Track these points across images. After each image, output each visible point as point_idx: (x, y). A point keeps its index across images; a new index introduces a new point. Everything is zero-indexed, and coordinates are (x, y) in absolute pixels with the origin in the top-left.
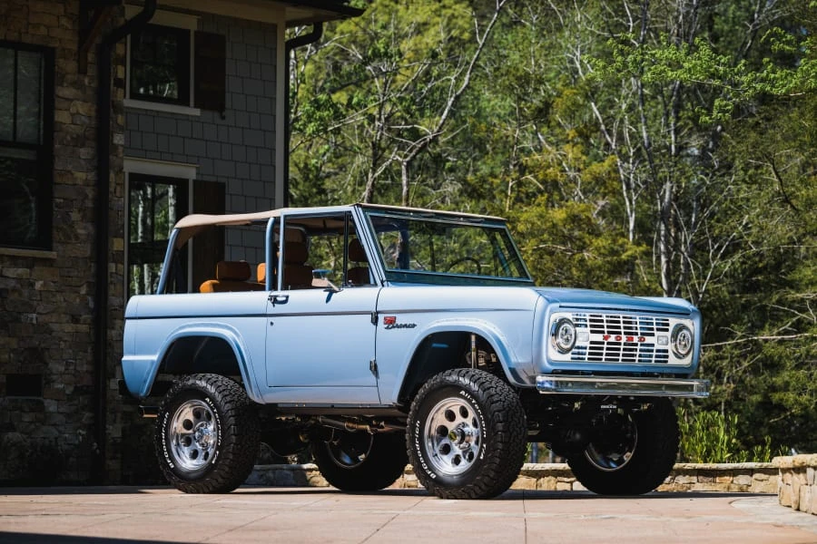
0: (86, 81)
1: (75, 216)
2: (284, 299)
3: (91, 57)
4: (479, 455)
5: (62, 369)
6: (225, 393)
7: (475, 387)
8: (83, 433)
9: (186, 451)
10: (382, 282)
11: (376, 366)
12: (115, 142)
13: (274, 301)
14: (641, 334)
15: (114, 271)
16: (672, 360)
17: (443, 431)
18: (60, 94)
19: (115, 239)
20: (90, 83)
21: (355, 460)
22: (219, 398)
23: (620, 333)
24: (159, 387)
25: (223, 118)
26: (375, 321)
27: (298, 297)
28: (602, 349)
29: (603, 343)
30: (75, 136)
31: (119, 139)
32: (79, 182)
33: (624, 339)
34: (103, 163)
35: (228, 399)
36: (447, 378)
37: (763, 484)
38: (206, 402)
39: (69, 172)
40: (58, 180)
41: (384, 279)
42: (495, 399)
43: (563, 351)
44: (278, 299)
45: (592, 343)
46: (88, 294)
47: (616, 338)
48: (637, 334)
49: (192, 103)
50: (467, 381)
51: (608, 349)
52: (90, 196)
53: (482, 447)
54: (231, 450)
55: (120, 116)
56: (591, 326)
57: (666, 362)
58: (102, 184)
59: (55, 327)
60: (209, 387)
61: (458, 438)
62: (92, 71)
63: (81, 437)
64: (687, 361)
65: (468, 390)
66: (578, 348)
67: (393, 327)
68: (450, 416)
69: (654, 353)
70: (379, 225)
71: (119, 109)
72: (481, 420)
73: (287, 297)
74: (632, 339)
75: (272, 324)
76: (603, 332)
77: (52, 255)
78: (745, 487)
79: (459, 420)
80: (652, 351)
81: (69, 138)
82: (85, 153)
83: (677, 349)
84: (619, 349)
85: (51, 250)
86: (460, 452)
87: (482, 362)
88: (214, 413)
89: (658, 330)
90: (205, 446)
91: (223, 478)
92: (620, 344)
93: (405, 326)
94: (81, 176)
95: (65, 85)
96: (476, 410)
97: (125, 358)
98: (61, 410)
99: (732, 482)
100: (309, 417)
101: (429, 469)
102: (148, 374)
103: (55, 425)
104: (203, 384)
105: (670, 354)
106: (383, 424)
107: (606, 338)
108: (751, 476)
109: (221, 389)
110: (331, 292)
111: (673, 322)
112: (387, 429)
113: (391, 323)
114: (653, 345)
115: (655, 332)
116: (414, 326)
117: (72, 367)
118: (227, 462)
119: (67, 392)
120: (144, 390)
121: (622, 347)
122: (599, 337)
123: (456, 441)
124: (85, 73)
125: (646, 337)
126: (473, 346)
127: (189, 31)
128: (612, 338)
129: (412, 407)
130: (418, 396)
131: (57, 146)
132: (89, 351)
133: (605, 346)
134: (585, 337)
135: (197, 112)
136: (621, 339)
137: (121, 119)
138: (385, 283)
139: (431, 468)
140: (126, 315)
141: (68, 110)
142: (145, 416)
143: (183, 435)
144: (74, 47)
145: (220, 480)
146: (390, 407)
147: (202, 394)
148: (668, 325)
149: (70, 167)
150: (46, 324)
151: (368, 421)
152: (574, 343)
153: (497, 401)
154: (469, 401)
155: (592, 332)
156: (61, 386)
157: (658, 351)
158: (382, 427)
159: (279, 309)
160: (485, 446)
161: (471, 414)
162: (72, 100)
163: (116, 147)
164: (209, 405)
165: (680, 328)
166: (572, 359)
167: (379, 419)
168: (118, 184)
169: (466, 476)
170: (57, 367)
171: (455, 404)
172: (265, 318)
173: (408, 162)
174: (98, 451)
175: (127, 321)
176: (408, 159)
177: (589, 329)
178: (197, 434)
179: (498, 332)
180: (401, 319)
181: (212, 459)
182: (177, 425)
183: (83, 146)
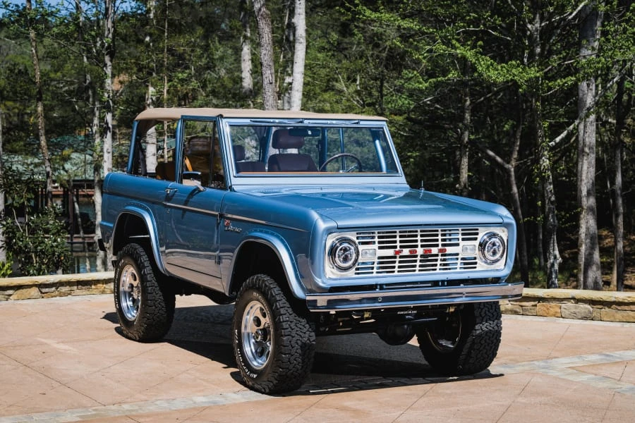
14: (443, 245)
16: (482, 267)
28: (393, 262)
29: (394, 257)
43: (343, 270)
45: (379, 258)
47: (410, 251)
48: (437, 245)
51: (401, 262)
56: (379, 242)
57: (474, 268)
66: (362, 264)
69: (459, 261)
74: (430, 251)
76: (394, 247)
80: (456, 259)
83: (485, 256)
84: (415, 261)
89: (463, 239)
92: (416, 256)
105: (478, 261)
107: (397, 252)
111: (482, 231)
114: (457, 254)
115: (460, 241)
121: (418, 259)
122: (390, 252)
125: (447, 248)
133: (398, 260)
134: (373, 253)
136: (417, 251)
148: (477, 234)
152: (356, 260)
155: (380, 248)
157: (463, 259)
166: (357, 274)
177: (377, 245)
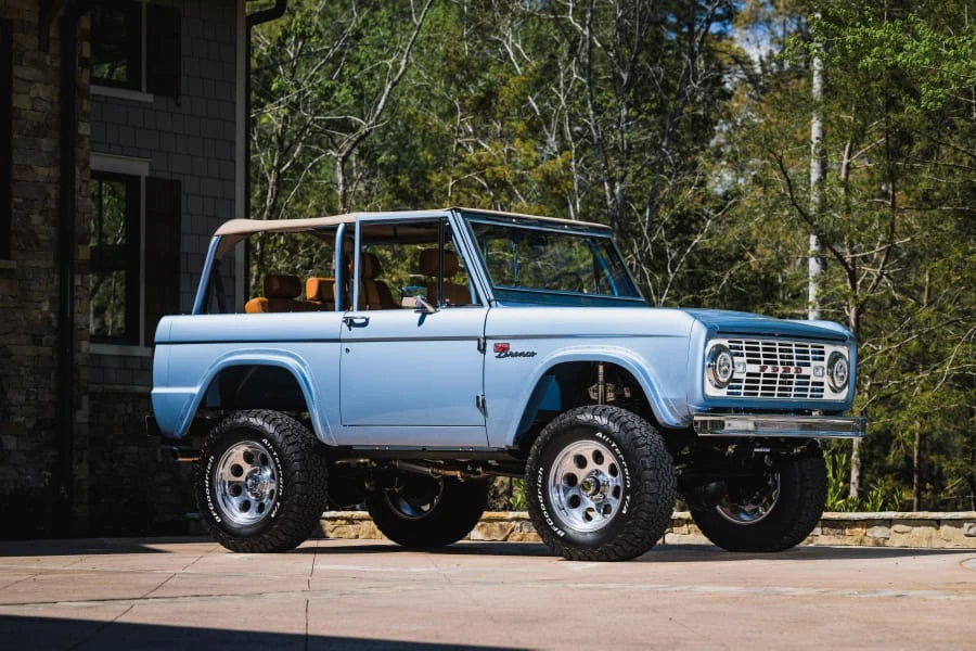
0: (48, 59)
1: (36, 219)
2: (364, 321)
3: (53, 32)
4: (621, 508)
5: (21, 398)
6: (289, 432)
7: (615, 428)
8: (49, 474)
9: (235, 502)
10: (489, 302)
11: (484, 401)
12: (81, 131)
13: (351, 323)
14: (798, 364)
15: (79, 284)
16: (828, 395)
17: (571, 480)
18: (19, 75)
19: (80, 247)
20: (52, 62)
21: (417, 509)
22: (280, 439)
23: (776, 363)
24: (199, 425)
25: (178, 105)
26: (482, 349)
27: (380, 319)
28: (758, 381)
29: (759, 375)
30: (35, 124)
31: (84, 129)
32: (41, 179)
33: (780, 370)
34: (67, 156)
35: (292, 439)
36: (579, 417)
37: (903, 537)
38: (263, 444)
39: (30, 166)
40: (16, 176)
41: (492, 298)
42: (641, 441)
43: (719, 386)
44: (355, 321)
45: (748, 375)
46: (51, 310)
47: (773, 369)
48: (793, 364)
49: (144, 88)
50: (604, 421)
51: (764, 382)
52: (53, 196)
53: (624, 499)
54: (295, 501)
55: (85, 102)
56: (748, 355)
57: (822, 396)
58: (66, 183)
59: (14, 349)
60: (266, 425)
61: (593, 489)
62: (54, 48)
63: (47, 480)
64: (842, 396)
65: (606, 432)
66: (735, 380)
67: (506, 355)
68: (581, 461)
69: (810, 387)
70: (484, 234)
71: (85, 93)
72: (622, 467)
73: (367, 320)
74: (789, 370)
75: (347, 350)
76: (759, 362)
77: (12, 265)
78: (881, 541)
79: (592, 465)
80: (807, 384)
81: (28, 126)
82: (47, 144)
83: (833, 381)
84: (775, 382)
85: (9, 259)
86: (592, 504)
87: (611, 397)
88: (274, 457)
89: (814, 359)
90: (259, 497)
91: (285, 534)
92: (776, 376)
93: (522, 354)
94: (42, 171)
95: (24, 64)
96: (616, 456)
97: (156, 390)
98: (22, 447)
99: (865, 534)
100: (386, 461)
101: (555, 525)
102: (187, 409)
103: (14, 465)
104: (259, 422)
105: (826, 387)
106: (480, 469)
107: (763, 369)
108: (890, 527)
109: (282, 428)
110: (425, 313)
111: (829, 349)
112: (483, 475)
113: (503, 351)
114: (808, 377)
115: (811, 361)
116: (533, 354)
117: (33, 397)
118: (291, 515)
119: (28, 426)
120: (181, 428)
121: (778, 379)
122: (755, 368)
123: (590, 492)
124: (46, 50)
126: (601, 378)
127: (141, 3)
129: (532, 451)
130: (539, 439)
131: (16, 136)
132: (53, 377)
133: (762, 378)
134: (743, 368)
135: (149, 98)
136: (778, 369)
137: (86, 105)
138: (493, 303)
139: (558, 524)
140: (156, 340)
141: (28, 93)
142: (180, 459)
143: (230, 483)
144: (34, 19)
145: (283, 538)
146: (501, 451)
147: (256, 434)
148: (823, 353)
149: (29, 162)
150: (5, 346)
151: (461, 467)
152: (732, 375)
153: (643, 445)
154: (608, 445)
155: (749, 362)
156: (21, 419)
157: (813, 384)
158: (479, 473)
159: (357, 332)
160: (628, 498)
161: (609, 459)
162: (32, 82)
163: (82, 137)
164: (267, 448)
165: (836, 357)
166: (728, 393)
167: (475, 464)
168: (84, 181)
169: (604, 533)
170: (16, 397)
171: (586, 448)
172: (339, 344)
173: (343, 158)
174: (66, 496)
175: (157, 346)
176: (343, 154)
177: (745, 358)
178: (249, 482)
179: (642, 362)
180: (515, 346)
181: (271, 512)
182: (224, 472)
183: (45, 136)
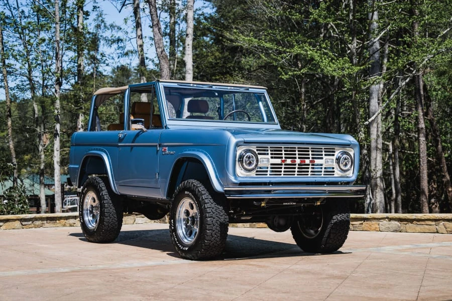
14: (313, 158)
16: (337, 174)
23: (295, 158)
28: (281, 168)
33: (298, 161)
43: (247, 170)
45: (272, 164)
47: (291, 161)
48: (309, 158)
51: (286, 168)
56: (272, 154)
57: (333, 174)
66: (260, 168)
69: (323, 170)
80: (321, 168)
83: (340, 167)
84: (295, 168)
89: (326, 155)
92: (295, 165)
105: (335, 170)
107: (283, 161)
111: (339, 150)
114: (322, 165)
121: (297, 166)
122: (278, 161)
125: (315, 160)
128: (289, 161)
133: (283, 166)
134: (267, 161)
136: (296, 161)
148: (333, 152)
152: (256, 165)
155: (272, 158)
157: (326, 168)
166: (256, 175)
177: (270, 156)
